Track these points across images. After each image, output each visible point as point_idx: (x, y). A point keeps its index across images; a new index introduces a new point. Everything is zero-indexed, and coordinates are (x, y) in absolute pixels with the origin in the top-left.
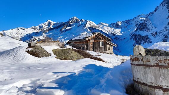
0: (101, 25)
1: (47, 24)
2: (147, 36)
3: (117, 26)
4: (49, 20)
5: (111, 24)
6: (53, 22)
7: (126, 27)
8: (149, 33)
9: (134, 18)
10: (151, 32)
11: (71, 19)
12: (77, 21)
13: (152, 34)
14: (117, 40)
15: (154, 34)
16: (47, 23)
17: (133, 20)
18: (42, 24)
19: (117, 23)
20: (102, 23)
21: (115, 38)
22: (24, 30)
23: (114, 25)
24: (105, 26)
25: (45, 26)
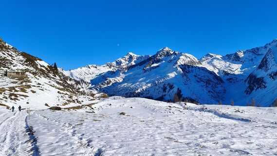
0: (209, 58)
1: (126, 59)
2: (263, 78)
3: (236, 59)
4: (130, 53)
5: (227, 55)
6: (135, 55)
7: (252, 60)
8: (267, 73)
9: (267, 44)
10: (269, 72)
11: (160, 51)
12: (168, 54)
13: (270, 75)
14: (231, 82)
15: (273, 74)
16: (127, 57)
17: (265, 47)
18: (120, 59)
19: (236, 54)
20: (211, 54)
21: (227, 79)
22: (96, 68)
23: (232, 57)
24: (215, 58)
25: (124, 62)
